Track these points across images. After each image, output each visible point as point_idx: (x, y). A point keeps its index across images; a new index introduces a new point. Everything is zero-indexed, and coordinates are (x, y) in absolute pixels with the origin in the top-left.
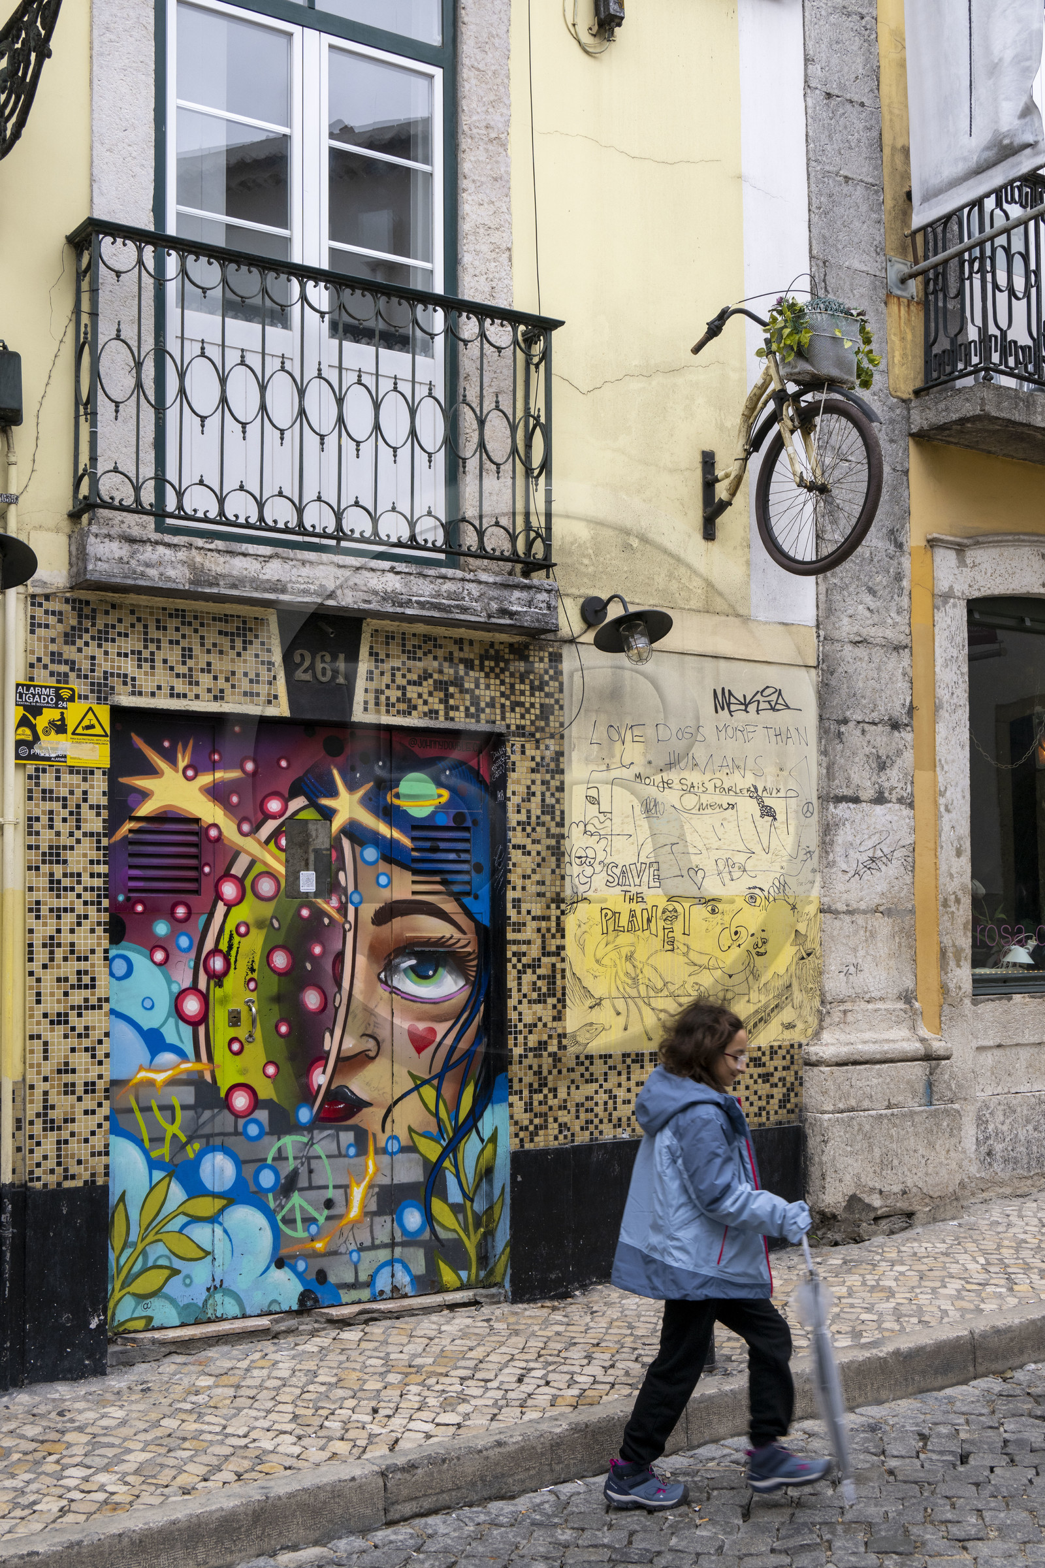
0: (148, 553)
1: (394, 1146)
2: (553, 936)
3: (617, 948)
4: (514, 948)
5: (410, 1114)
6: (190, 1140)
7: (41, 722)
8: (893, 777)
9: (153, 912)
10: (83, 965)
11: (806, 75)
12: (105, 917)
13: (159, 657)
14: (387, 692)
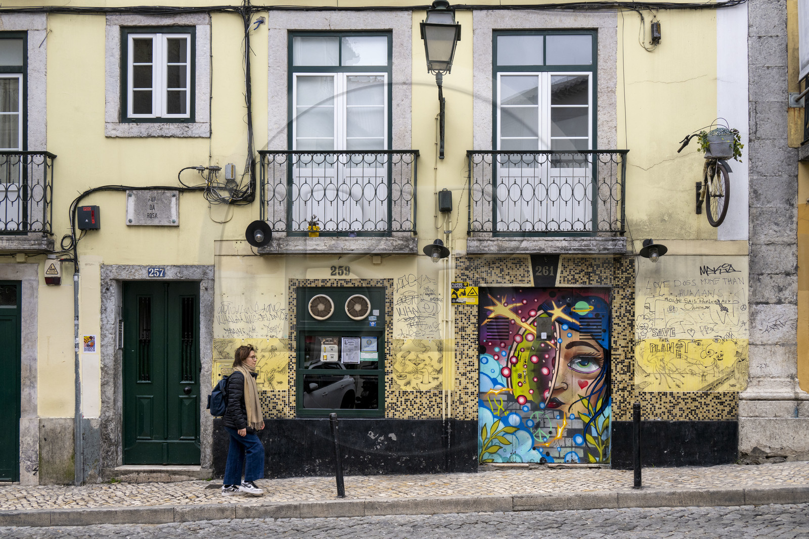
0: (485, 244)
1: (572, 417)
2: (630, 353)
3: (656, 357)
4: (614, 356)
5: (579, 408)
6: (506, 410)
7: (459, 293)
8: (787, 293)
9: (494, 345)
10: (470, 360)
11: (749, 32)
12: (477, 346)
13: (493, 272)
14: (568, 277)
